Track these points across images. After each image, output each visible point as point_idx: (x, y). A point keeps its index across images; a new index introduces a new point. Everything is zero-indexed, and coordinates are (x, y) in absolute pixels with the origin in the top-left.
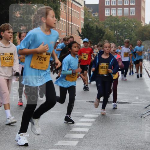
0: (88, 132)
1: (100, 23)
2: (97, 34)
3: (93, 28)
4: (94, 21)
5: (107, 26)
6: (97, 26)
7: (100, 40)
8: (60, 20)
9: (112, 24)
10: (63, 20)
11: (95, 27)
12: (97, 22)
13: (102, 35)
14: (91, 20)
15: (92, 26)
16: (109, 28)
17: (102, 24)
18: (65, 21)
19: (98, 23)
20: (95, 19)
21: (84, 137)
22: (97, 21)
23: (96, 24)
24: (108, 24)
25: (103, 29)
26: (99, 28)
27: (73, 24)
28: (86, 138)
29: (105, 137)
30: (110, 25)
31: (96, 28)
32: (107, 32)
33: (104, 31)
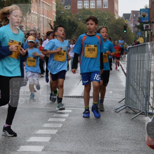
0: (61, 128)
1: (73, 16)
2: (70, 27)
3: (65, 21)
4: (66, 14)
5: (80, 19)
6: (70, 19)
7: (73, 33)
8: (31, 13)
9: (85, 17)
10: (35, 12)
11: (68, 19)
12: (69, 15)
13: (74, 28)
14: (63, 12)
15: (65, 18)
16: (82, 21)
17: (75, 17)
18: (37, 13)
19: (71, 16)
20: (68, 12)
21: (57, 132)
22: (69, 13)
23: (69, 17)
24: (80, 17)
25: (76, 22)
26: (72, 21)
27: (44, 17)
28: (59, 134)
29: (78, 132)
30: (83, 18)
31: (68, 21)
32: (79, 25)
33: (77, 24)
